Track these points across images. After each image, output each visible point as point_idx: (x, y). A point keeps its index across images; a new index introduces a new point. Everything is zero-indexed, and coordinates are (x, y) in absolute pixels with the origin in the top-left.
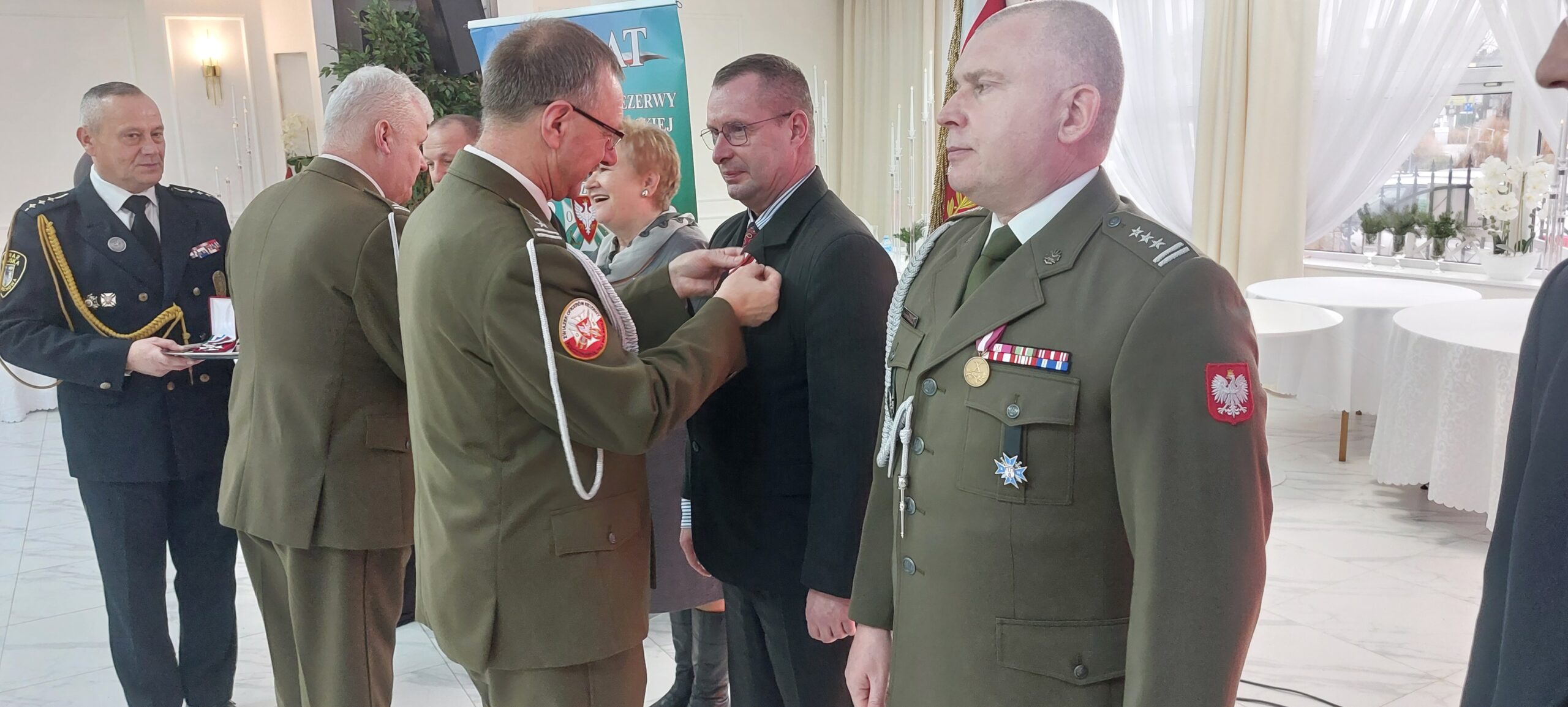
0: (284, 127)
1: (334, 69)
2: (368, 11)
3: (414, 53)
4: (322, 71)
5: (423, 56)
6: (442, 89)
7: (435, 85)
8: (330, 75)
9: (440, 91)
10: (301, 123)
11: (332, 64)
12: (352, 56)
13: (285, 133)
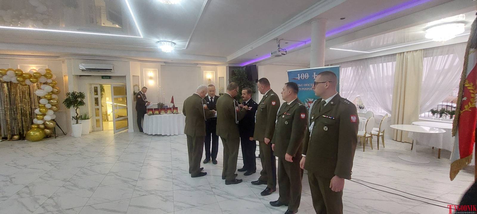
7: (248, 82)
8: (227, 80)
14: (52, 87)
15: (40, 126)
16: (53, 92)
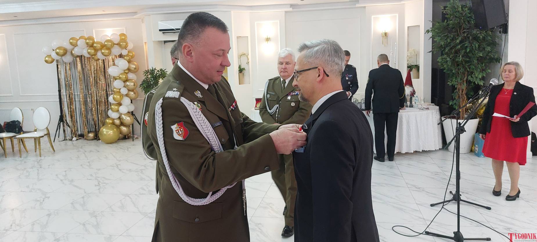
0: (408, 54)
1: (431, 30)
2: (448, 6)
3: (466, 21)
4: (427, 31)
5: (471, 22)
6: (479, 35)
7: (475, 34)
8: (429, 33)
9: (478, 36)
10: (415, 52)
11: (431, 28)
12: (440, 24)
13: (408, 56)
14: (128, 62)
15: (114, 121)
16: (129, 70)
